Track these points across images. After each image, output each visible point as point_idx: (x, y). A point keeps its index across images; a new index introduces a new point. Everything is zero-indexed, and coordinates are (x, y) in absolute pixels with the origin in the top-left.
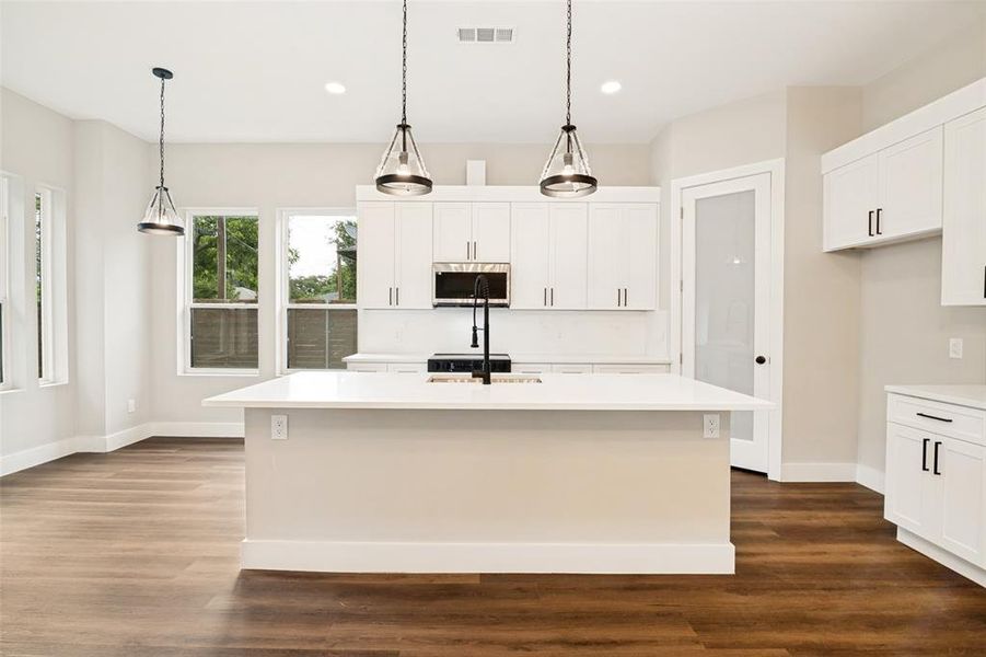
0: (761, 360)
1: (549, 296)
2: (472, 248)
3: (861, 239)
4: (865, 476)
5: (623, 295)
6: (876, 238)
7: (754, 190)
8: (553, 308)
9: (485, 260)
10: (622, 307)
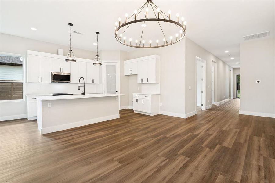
0: (117, 92)
3: (129, 74)
4: (130, 107)
6: (131, 74)
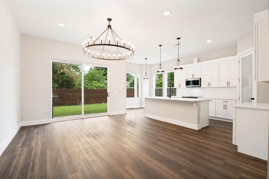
1: (209, 84)
2: (193, 76)
5: (228, 83)
7: (251, 55)
8: (210, 87)
9: (196, 77)
10: (228, 86)
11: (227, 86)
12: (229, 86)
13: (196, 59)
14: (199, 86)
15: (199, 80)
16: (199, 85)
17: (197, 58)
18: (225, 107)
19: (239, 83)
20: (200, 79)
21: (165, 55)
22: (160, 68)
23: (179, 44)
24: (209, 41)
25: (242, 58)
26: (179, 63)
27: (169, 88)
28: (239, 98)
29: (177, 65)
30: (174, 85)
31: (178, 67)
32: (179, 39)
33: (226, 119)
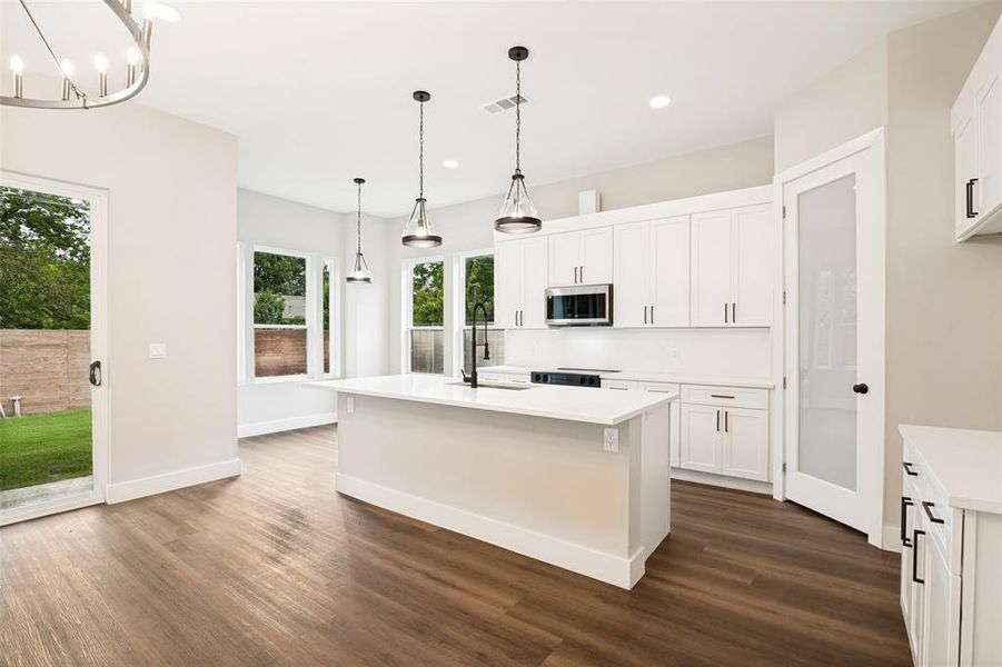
1: (649, 313)
2: (579, 272)
5: (731, 311)
7: (852, 174)
8: (653, 326)
10: (731, 323)
11: (726, 325)
12: (733, 325)
13: (588, 199)
14: (606, 320)
15: (604, 294)
16: (604, 317)
17: (594, 192)
18: (723, 422)
19: (784, 309)
20: (611, 287)
21: (451, 164)
22: (421, 223)
23: (518, 99)
24: (660, 102)
25: (799, 195)
26: (521, 186)
27: (471, 327)
28: (785, 379)
29: (511, 201)
30: (493, 314)
31: (514, 215)
32: (519, 53)
33: (725, 476)
